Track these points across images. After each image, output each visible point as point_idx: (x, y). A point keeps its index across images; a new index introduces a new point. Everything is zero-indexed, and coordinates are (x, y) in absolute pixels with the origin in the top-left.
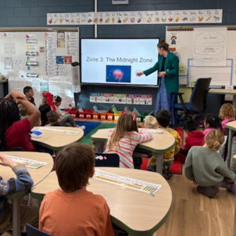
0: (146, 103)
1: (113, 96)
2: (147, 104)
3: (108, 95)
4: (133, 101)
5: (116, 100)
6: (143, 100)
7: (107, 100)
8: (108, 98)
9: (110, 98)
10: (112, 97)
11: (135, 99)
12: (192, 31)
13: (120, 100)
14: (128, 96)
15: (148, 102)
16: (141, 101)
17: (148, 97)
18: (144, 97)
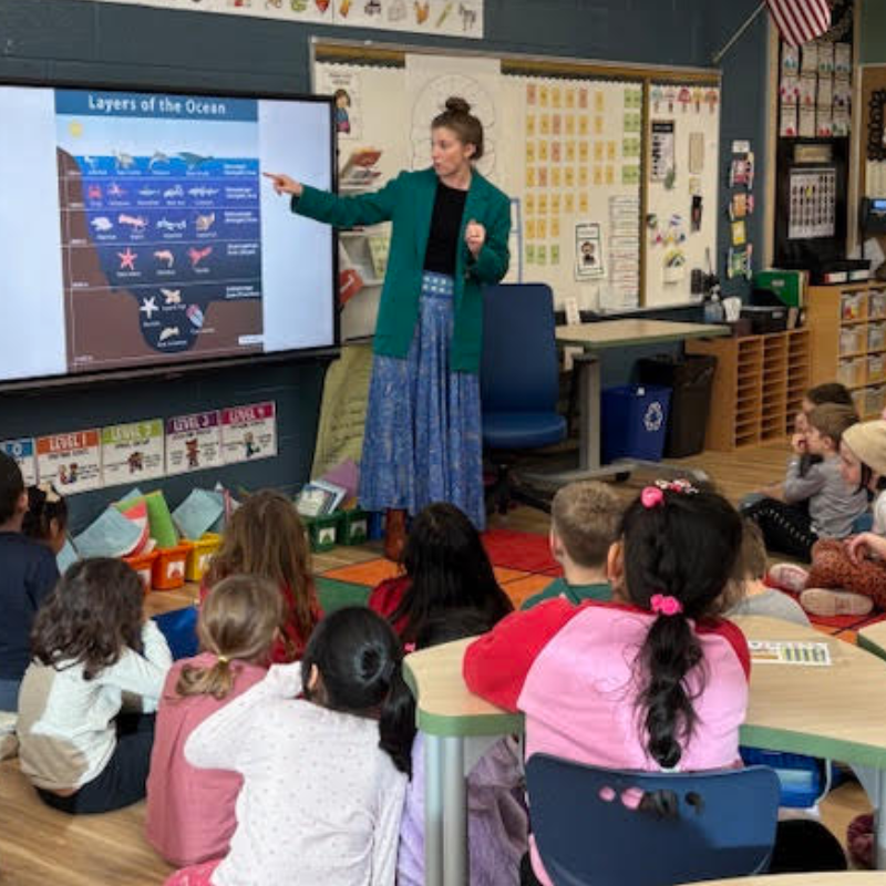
0: (250, 452)
1: (92, 441)
2: (255, 456)
3: (69, 440)
4: (193, 456)
5: (114, 467)
6: (239, 434)
7: (68, 473)
8: (67, 462)
9: (81, 461)
10: (93, 450)
11: (202, 439)
12: (401, 70)
13: (135, 462)
14: (169, 430)
15: (261, 446)
16: (232, 446)
17: (257, 416)
18: (240, 420)
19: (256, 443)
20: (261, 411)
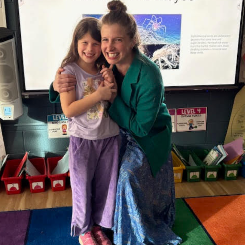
0: (191, 127)
2: (194, 130)
15: (197, 125)
16: (182, 124)
17: (197, 112)
18: (187, 113)
19: (195, 124)
20: (199, 111)
